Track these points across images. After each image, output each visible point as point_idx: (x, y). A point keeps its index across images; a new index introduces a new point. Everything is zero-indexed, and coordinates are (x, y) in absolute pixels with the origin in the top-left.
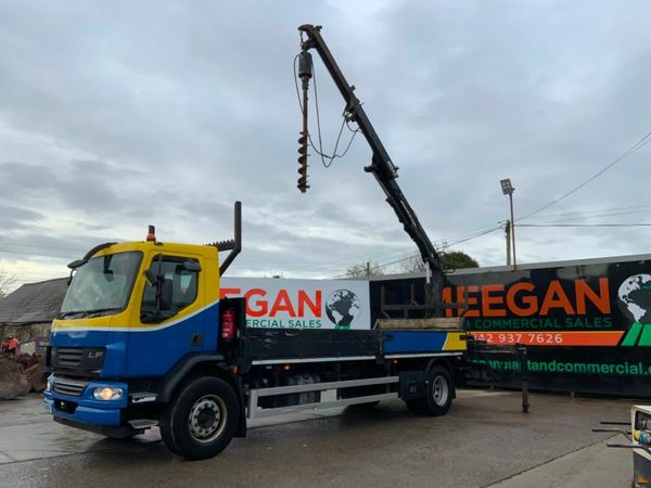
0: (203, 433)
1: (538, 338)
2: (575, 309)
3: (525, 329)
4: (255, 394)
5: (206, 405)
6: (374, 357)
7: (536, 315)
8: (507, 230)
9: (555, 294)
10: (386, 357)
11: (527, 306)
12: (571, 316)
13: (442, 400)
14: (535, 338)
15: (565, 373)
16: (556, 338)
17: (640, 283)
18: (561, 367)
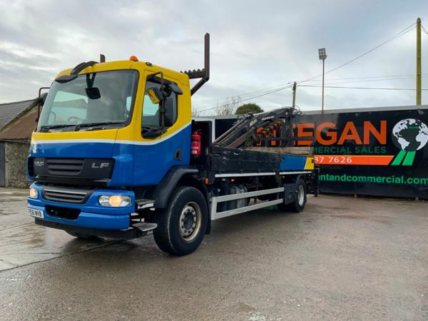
0: (187, 234)
1: (335, 160)
2: (362, 140)
3: (327, 154)
4: (215, 201)
5: (189, 210)
6: (274, 174)
7: (335, 144)
8: (294, 89)
9: (350, 130)
10: (281, 173)
11: (330, 138)
12: (359, 145)
13: (301, 202)
14: (333, 160)
15: (352, 182)
16: (348, 160)
17: (408, 124)
18: (349, 178)
